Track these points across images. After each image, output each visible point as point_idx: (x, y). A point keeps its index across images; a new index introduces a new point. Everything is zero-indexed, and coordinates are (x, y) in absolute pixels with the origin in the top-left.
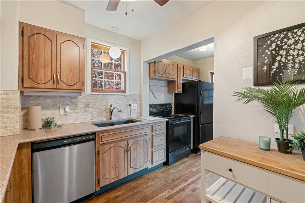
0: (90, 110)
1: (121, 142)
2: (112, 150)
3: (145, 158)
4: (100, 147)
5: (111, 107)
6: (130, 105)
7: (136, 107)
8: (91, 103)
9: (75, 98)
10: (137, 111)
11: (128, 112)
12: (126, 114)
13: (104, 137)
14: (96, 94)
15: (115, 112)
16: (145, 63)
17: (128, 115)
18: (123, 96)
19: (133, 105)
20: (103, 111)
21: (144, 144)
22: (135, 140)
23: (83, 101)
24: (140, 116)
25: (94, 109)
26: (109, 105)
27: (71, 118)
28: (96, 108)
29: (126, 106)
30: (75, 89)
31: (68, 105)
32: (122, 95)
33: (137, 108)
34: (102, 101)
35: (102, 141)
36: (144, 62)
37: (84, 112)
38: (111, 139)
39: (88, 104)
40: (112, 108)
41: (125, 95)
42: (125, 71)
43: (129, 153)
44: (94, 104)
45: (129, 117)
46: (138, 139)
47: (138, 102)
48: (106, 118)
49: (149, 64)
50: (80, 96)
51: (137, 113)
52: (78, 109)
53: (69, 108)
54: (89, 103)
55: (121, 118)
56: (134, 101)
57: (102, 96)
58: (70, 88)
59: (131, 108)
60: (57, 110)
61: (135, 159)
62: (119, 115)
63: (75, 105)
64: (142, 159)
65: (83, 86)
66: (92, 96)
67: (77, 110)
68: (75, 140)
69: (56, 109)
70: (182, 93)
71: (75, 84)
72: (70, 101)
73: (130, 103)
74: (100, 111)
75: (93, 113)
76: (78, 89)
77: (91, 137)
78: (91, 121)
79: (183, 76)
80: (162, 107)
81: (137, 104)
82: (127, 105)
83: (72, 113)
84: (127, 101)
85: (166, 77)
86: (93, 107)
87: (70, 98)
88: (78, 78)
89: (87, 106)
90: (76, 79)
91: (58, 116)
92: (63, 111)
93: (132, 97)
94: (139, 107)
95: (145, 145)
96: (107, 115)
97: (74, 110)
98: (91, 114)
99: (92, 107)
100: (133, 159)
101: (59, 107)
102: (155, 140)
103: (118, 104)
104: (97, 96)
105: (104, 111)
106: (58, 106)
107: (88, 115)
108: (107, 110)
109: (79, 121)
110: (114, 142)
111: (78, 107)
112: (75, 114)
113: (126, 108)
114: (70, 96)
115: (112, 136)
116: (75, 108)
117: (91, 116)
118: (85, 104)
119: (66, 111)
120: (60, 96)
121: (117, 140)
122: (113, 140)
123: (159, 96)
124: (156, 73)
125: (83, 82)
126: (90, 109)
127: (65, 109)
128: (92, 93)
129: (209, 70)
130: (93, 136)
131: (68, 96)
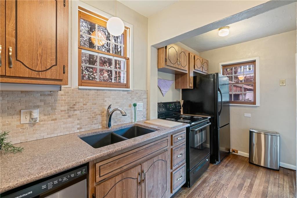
0: (76, 114)
1: (132, 170)
2: (118, 188)
3: (163, 187)
4: (98, 188)
5: (109, 108)
6: (135, 105)
7: (142, 106)
8: (79, 102)
9: (50, 95)
10: (143, 113)
11: (132, 115)
12: (129, 117)
13: (104, 168)
14: (86, 89)
15: (115, 115)
16: (153, 48)
17: (132, 118)
18: (126, 93)
19: (138, 104)
20: (97, 115)
21: (162, 165)
22: (151, 162)
23: (65, 100)
24: (147, 120)
25: (84, 112)
26: (106, 106)
27: (42, 129)
28: (86, 110)
29: (130, 106)
30: (48, 77)
31: (38, 107)
32: (123, 91)
33: (143, 109)
34: (95, 100)
35: (100, 177)
36: (152, 46)
37: (67, 118)
38: (116, 168)
39: (74, 105)
40: (111, 110)
41: (128, 91)
42: (128, 57)
43: (143, 185)
44: (84, 105)
45: (133, 121)
46: (155, 159)
47: (144, 100)
48: (102, 125)
49: (158, 49)
50: (59, 92)
51: (142, 115)
52: (57, 113)
53: (40, 113)
54: (76, 103)
55: (122, 123)
56: (140, 99)
57: (96, 91)
58: (38, 77)
59: (136, 108)
60: (16, 117)
61: (151, 191)
62: (120, 120)
63: (50, 106)
64: (160, 188)
65: (64, 73)
66: (80, 91)
67: (55, 114)
68: (44, 187)
69: (13, 115)
70: (193, 88)
71: (48, 68)
72: (41, 101)
73: (135, 102)
74: (93, 114)
75: (81, 119)
76: (53, 78)
77: (79, 173)
78: (78, 131)
79: (194, 67)
80: (171, 106)
81: (142, 103)
82: (130, 104)
83: (44, 121)
84: (130, 98)
85: (178, 68)
86: (81, 110)
87: (41, 95)
88: (55, 57)
89: (72, 108)
90: (51, 60)
91: (17, 126)
92: (28, 118)
93: (137, 93)
94: (146, 106)
95: (164, 167)
96: (103, 121)
97: (49, 114)
98: (78, 120)
99: (80, 108)
100: (148, 193)
101: (20, 111)
102: (175, 157)
103: (118, 104)
104: (87, 91)
105: (99, 115)
106: (18, 110)
107: (73, 123)
108: (103, 112)
109: (58, 133)
110: (121, 173)
111: (56, 111)
112: (50, 122)
113: (130, 108)
114: (41, 92)
115: (118, 163)
116: (51, 111)
117: (78, 124)
118: (69, 105)
119: (32, 119)
120: (22, 92)
121: (125, 168)
122: (119, 170)
123: (166, 92)
124: (167, 62)
125: (64, 66)
126: (77, 112)
127: (31, 114)
128: (80, 87)
129: (221, 62)
130: (84, 170)
131: (37, 92)
